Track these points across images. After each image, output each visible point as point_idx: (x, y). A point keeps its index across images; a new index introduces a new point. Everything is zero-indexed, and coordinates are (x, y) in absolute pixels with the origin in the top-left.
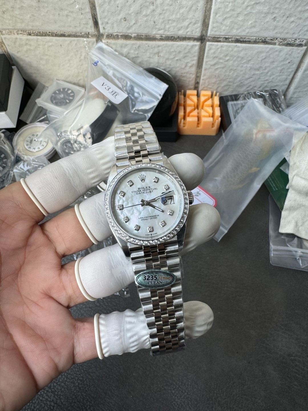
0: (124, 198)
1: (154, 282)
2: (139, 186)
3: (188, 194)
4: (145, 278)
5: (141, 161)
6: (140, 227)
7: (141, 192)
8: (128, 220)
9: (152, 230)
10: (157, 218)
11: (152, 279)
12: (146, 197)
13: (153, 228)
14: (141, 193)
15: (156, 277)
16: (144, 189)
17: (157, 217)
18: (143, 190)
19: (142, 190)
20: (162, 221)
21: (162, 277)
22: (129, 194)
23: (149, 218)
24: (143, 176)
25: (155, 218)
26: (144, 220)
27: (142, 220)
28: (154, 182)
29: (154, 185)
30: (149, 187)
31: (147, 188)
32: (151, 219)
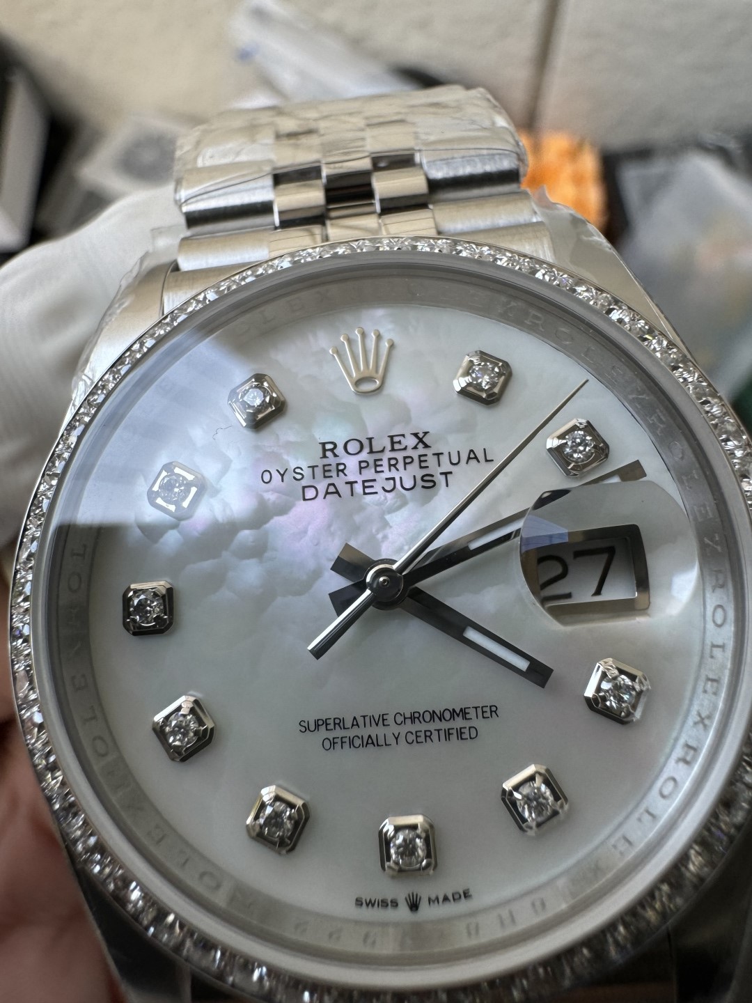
2: (335, 433)
6: (302, 818)
7: (340, 482)
8: (201, 733)
10: (474, 734)
12: (386, 524)
14: (344, 490)
16: (371, 459)
18: (362, 466)
19: (352, 463)
23: (403, 730)
24: (371, 344)
25: (460, 733)
26: (351, 743)
27: (333, 743)
28: (463, 392)
29: (465, 426)
30: (421, 440)
31: (397, 446)
32: (422, 739)
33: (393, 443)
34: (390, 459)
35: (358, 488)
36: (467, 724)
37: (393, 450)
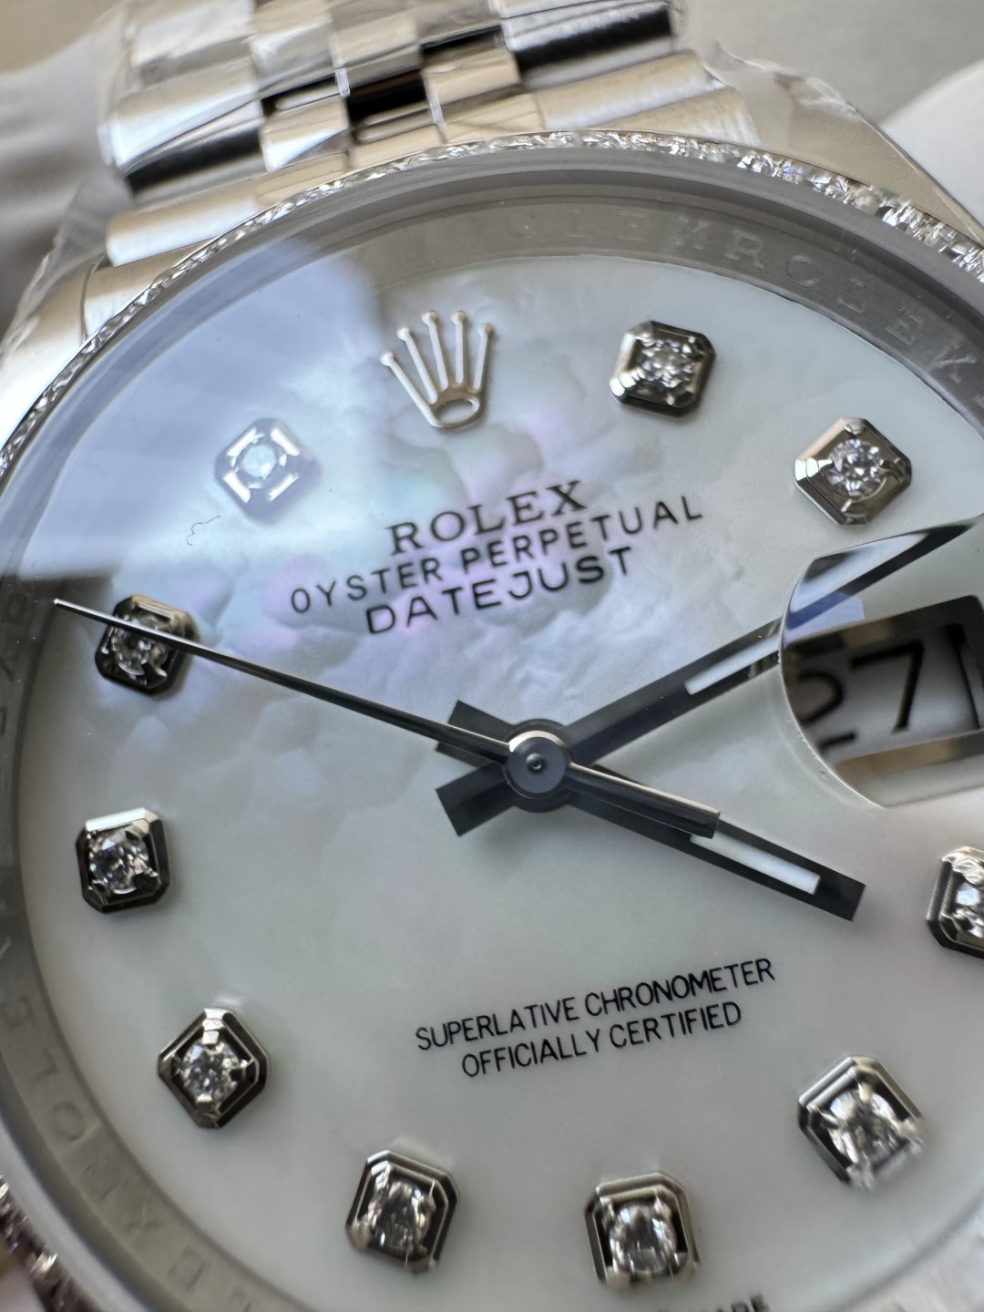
6: (443, 1201)
7: (431, 591)
9: (666, 1239)
10: (734, 1015)
14: (441, 604)
16: (481, 542)
17: (741, 995)
18: (468, 558)
19: (446, 553)
20: (850, 1072)
23: (604, 1023)
24: (454, 337)
25: (708, 1018)
26: (515, 1058)
27: (482, 1063)
28: (631, 399)
29: (643, 461)
30: (566, 498)
31: (525, 514)
32: (641, 1036)
33: (517, 509)
34: (515, 539)
35: (465, 597)
36: (718, 999)
37: (519, 521)
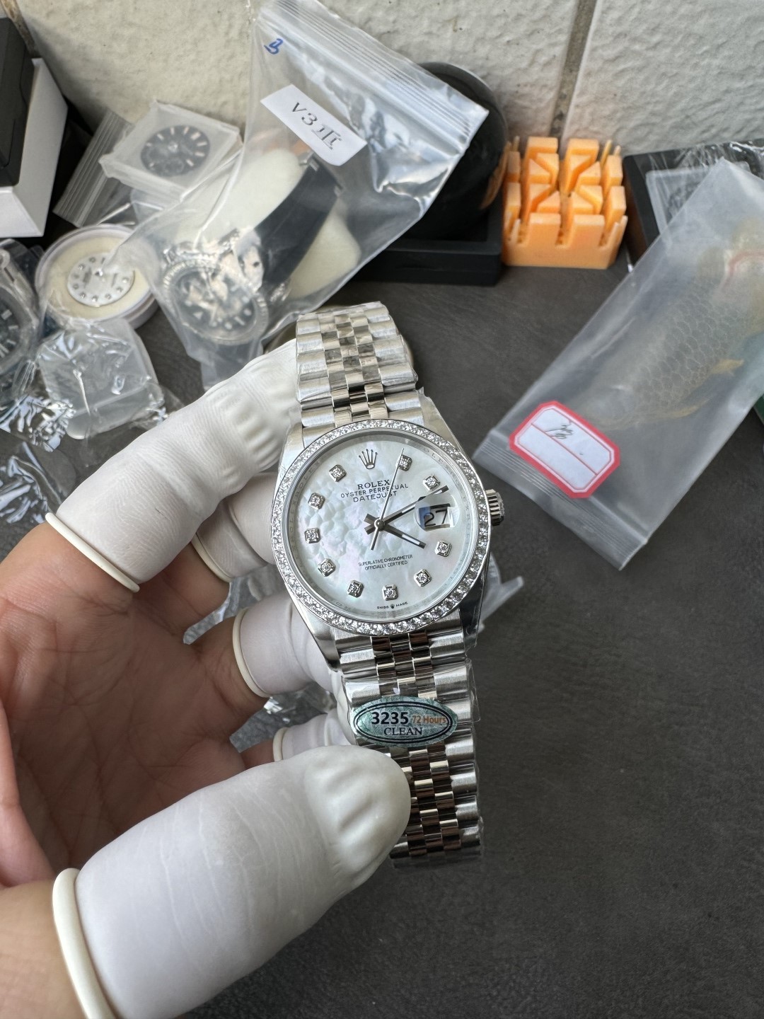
0: (322, 512)
1: (400, 729)
2: (362, 481)
3: (489, 498)
4: (376, 718)
5: (366, 412)
6: (362, 587)
7: (364, 496)
8: (331, 568)
9: (394, 594)
10: (406, 563)
11: (394, 721)
13: (396, 589)
14: (366, 498)
15: (405, 715)
16: (373, 489)
17: (407, 559)
18: (370, 491)
19: (367, 490)
20: (421, 570)
21: (422, 717)
22: (333, 501)
23: (387, 563)
24: (370, 453)
25: (402, 563)
26: (373, 567)
27: (368, 568)
28: (398, 467)
30: (387, 482)
32: (392, 565)
33: (379, 484)
34: (378, 488)
35: (370, 497)
36: (404, 560)
37: (379, 486)
